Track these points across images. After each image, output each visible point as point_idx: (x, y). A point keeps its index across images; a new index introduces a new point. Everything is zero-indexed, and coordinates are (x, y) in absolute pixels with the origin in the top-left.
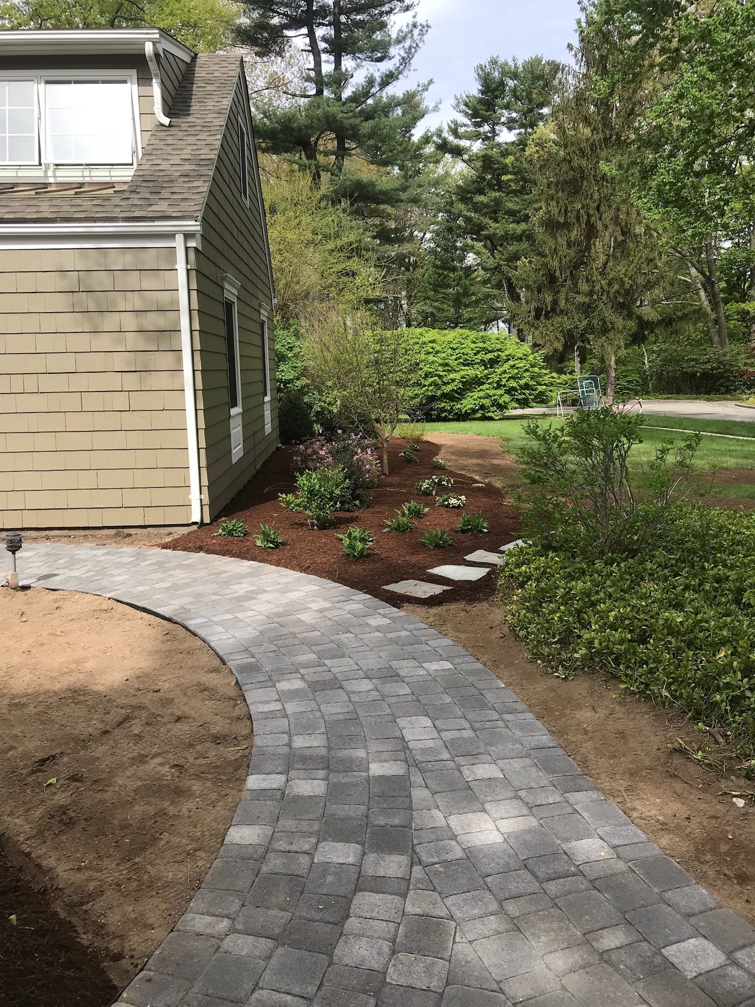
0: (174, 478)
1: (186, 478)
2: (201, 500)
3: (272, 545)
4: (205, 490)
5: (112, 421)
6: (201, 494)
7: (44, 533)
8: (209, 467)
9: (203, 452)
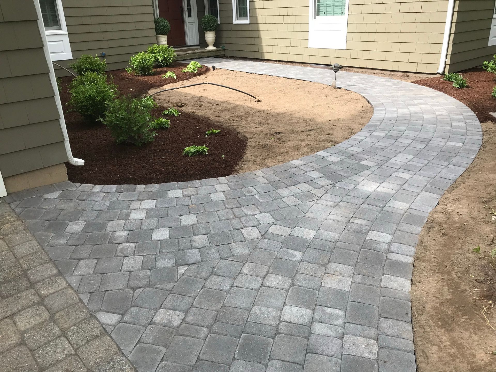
0: (434, 49)
1: (440, 50)
2: (446, 61)
3: (459, 87)
4: (449, 56)
5: (411, 18)
6: (446, 58)
7: (374, 71)
8: (453, 44)
9: (452, 36)
